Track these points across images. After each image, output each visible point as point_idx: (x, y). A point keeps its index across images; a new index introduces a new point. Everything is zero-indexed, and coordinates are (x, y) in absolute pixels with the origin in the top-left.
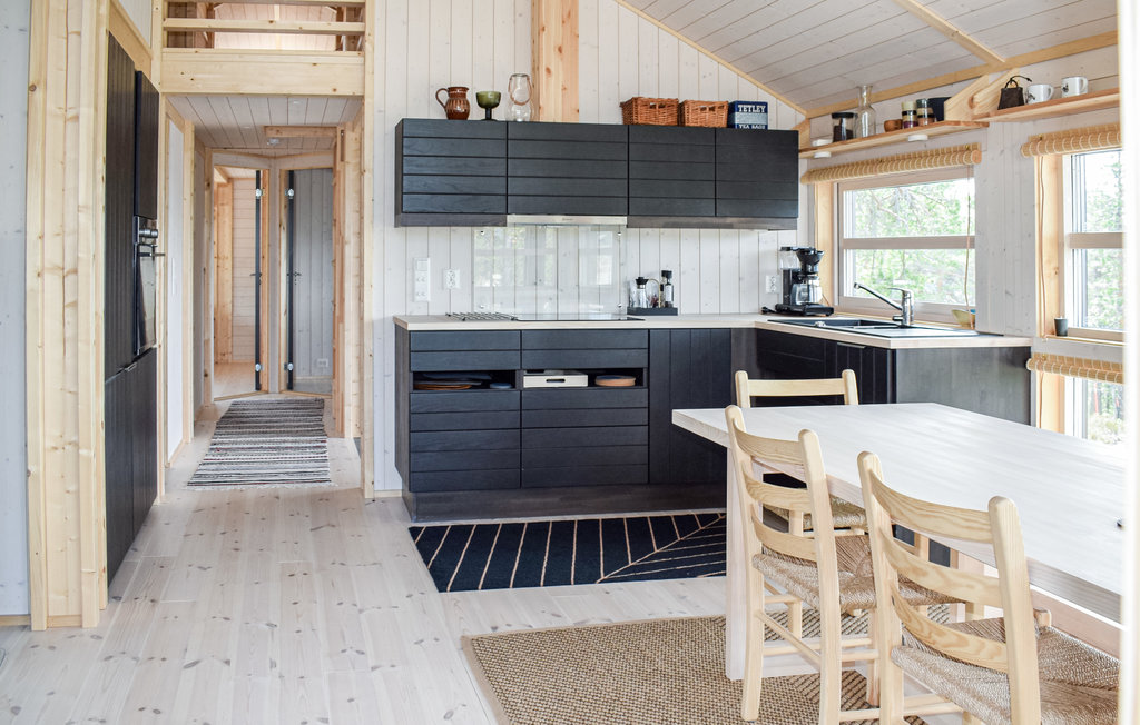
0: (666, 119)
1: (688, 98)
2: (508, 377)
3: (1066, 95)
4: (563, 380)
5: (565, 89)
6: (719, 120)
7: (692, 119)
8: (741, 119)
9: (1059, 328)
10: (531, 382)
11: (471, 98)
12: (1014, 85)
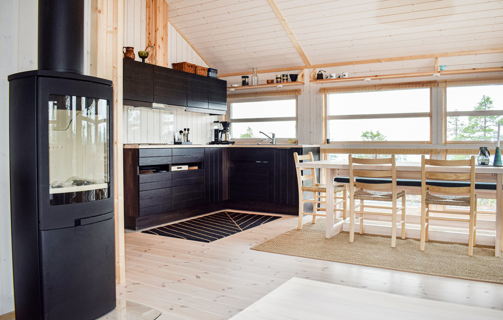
0: (192, 71)
1: (198, 65)
2: (166, 167)
3: (344, 77)
4: (181, 168)
5: (164, 55)
6: (205, 74)
7: (199, 73)
8: (211, 74)
9: (328, 141)
10: (174, 169)
11: (136, 52)
12: (320, 73)
